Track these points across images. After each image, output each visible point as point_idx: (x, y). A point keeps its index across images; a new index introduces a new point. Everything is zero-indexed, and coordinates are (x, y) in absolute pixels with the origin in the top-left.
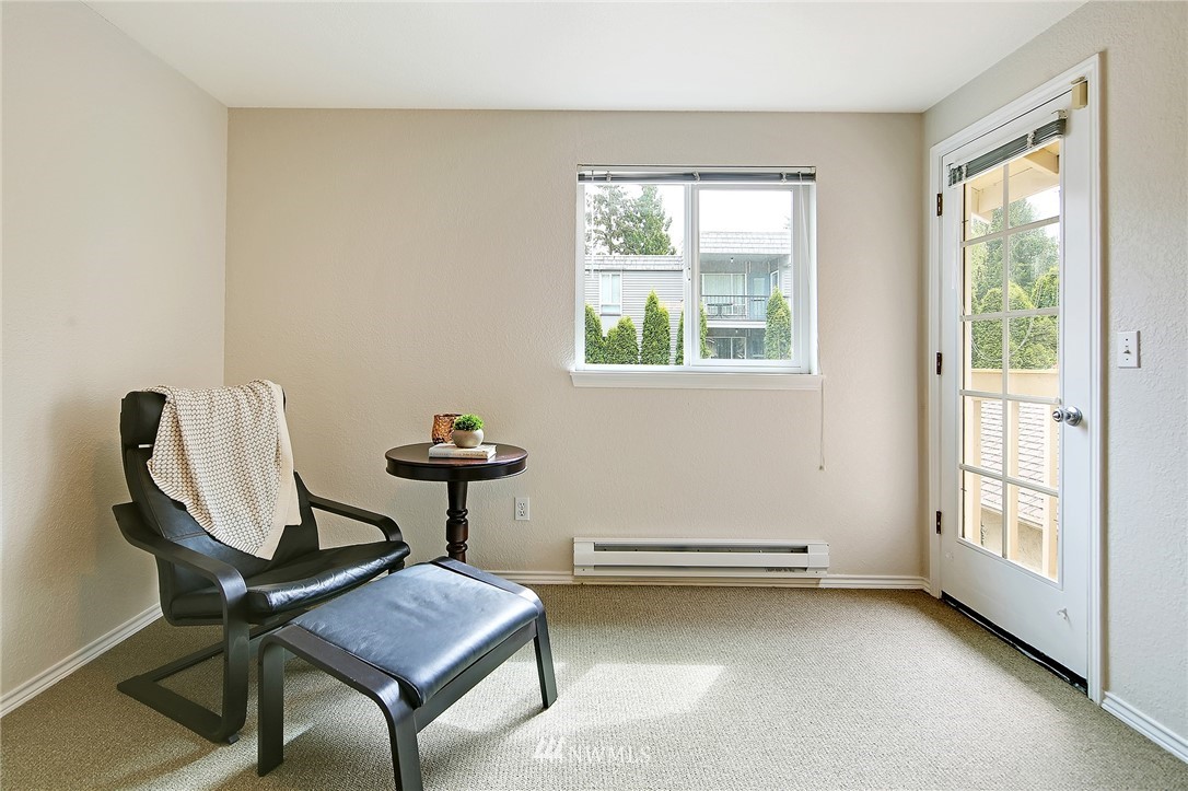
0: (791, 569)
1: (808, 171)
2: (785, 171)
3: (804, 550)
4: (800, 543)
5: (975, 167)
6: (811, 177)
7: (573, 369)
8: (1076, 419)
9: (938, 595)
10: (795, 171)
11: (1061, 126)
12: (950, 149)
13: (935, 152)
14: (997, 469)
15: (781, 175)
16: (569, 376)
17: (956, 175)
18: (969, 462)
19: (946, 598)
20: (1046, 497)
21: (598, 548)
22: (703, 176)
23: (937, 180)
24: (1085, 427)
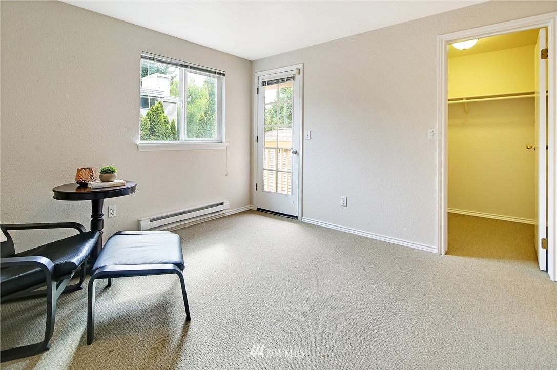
0: (218, 212)
1: (223, 73)
2: (217, 71)
3: (222, 204)
4: (221, 202)
5: (269, 83)
6: (224, 75)
7: (139, 143)
8: (296, 152)
9: (256, 209)
10: (220, 72)
11: (293, 78)
12: (261, 75)
13: (257, 75)
14: (274, 168)
15: (215, 72)
16: (137, 146)
17: (264, 84)
18: (266, 167)
19: (259, 209)
20: (287, 173)
21: (151, 221)
22: (192, 67)
23: (257, 83)
24: (298, 154)
